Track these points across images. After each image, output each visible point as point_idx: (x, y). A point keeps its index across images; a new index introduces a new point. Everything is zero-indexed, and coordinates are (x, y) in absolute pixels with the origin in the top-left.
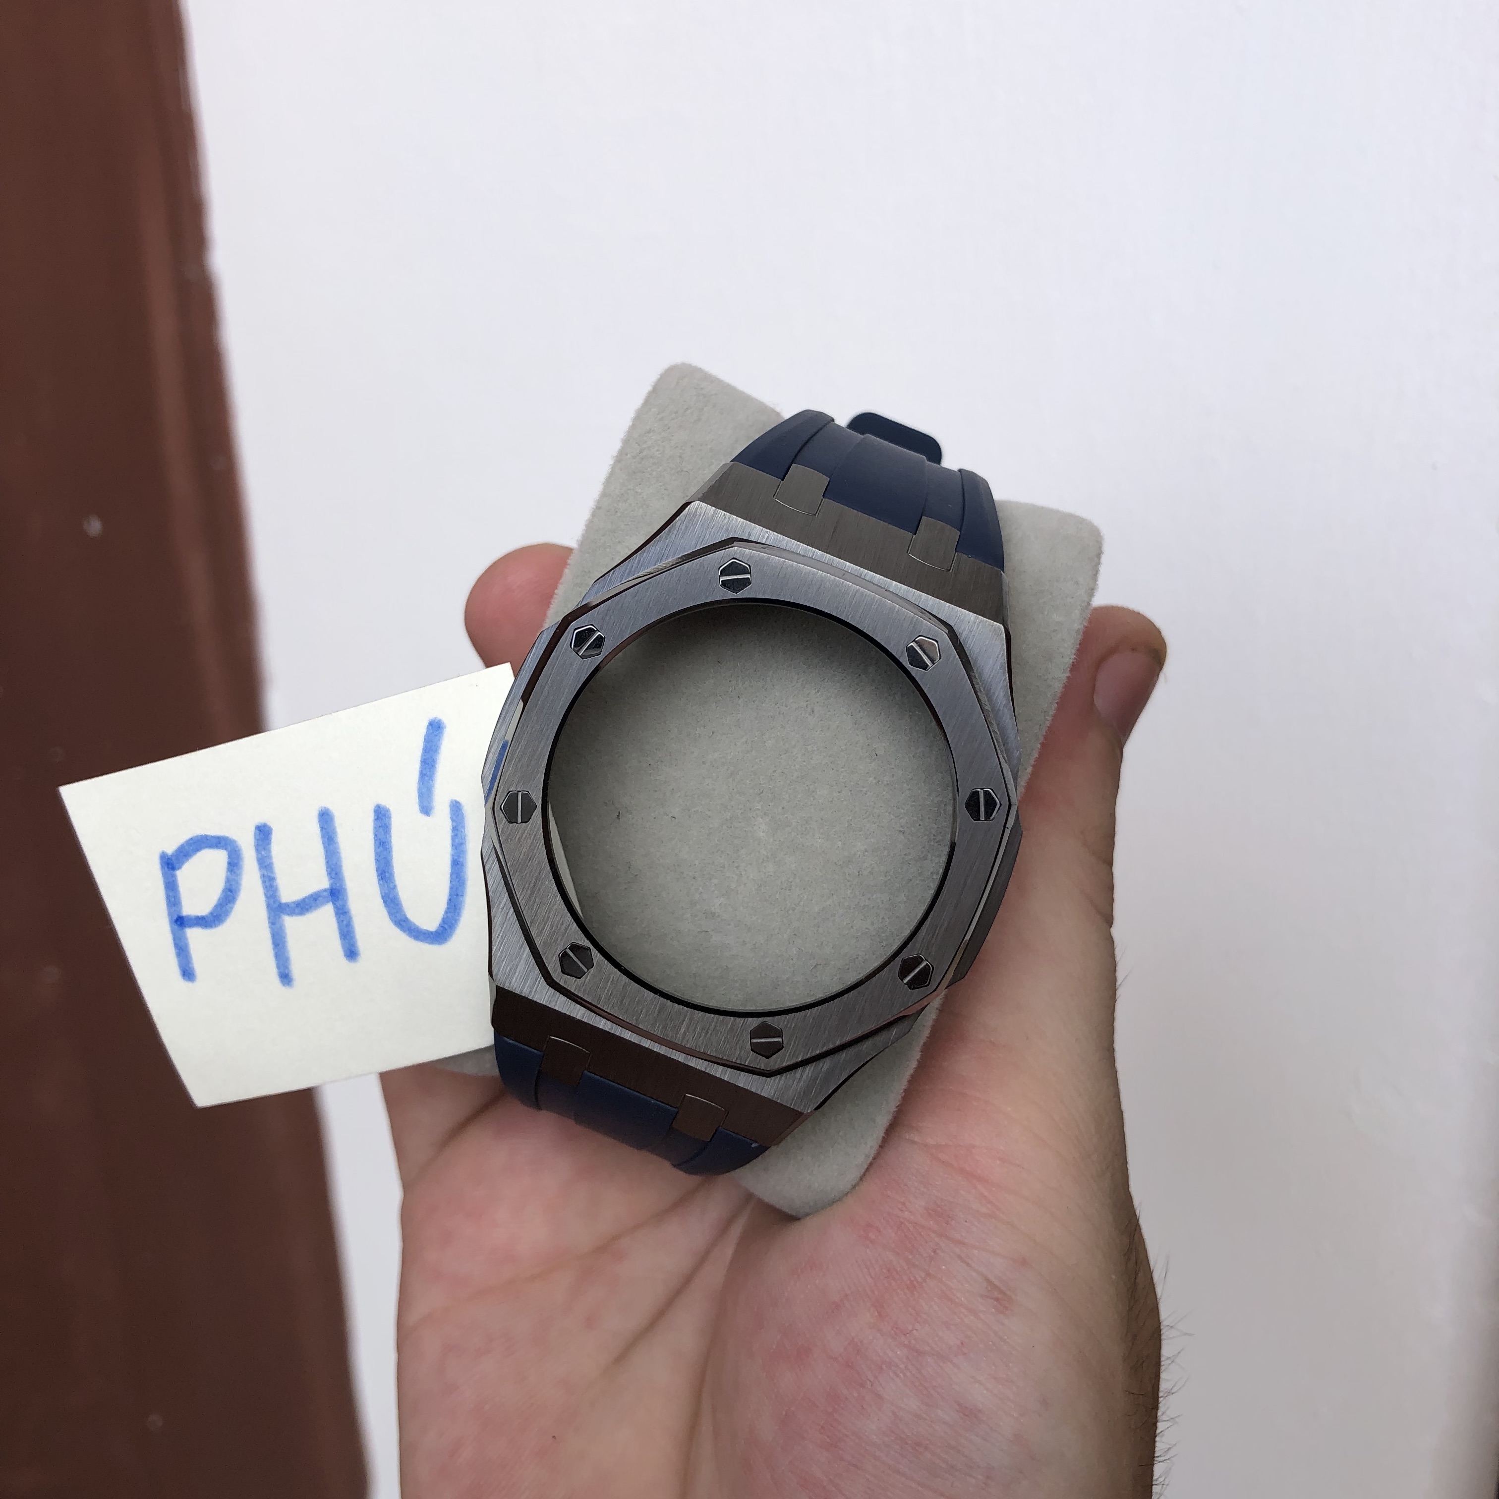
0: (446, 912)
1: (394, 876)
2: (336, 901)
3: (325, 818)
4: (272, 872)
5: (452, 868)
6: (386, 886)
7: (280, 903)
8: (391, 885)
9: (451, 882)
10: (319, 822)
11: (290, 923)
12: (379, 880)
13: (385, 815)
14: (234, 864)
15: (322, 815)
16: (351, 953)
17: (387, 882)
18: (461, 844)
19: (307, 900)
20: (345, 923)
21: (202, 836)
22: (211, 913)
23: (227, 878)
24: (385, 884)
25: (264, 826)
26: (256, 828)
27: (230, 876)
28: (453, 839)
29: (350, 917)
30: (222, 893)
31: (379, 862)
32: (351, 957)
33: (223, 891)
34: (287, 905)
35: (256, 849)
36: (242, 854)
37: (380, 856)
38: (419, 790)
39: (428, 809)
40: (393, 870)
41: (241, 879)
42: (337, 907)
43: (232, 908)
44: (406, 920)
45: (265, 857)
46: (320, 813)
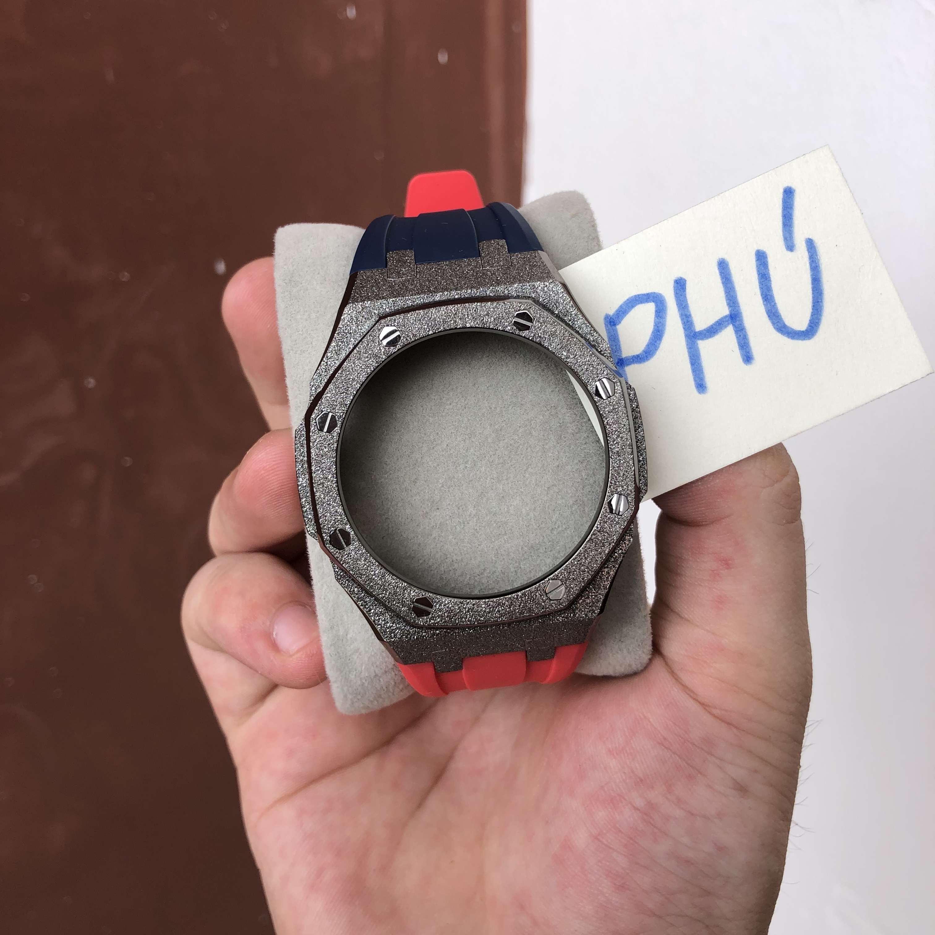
0: (812, 316)
1: (773, 297)
2: (734, 322)
3: (723, 266)
4: (688, 311)
5: (813, 284)
6: (769, 305)
7: (695, 332)
8: (773, 304)
9: (813, 293)
10: (718, 269)
11: (703, 345)
12: (764, 302)
13: (763, 256)
14: (660, 312)
15: (720, 264)
16: (748, 358)
17: (769, 302)
18: (817, 266)
19: (714, 326)
20: (742, 336)
21: (635, 296)
22: (644, 351)
23: (655, 322)
24: (768, 303)
25: (680, 279)
26: (675, 282)
27: (657, 320)
28: (811, 265)
29: (745, 331)
30: (651, 335)
31: (763, 289)
32: (748, 361)
33: (652, 333)
34: (700, 333)
35: (676, 297)
36: (666, 302)
37: (762, 285)
38: (784, 235)
39: (791, 247)
40: (772, 293)
41: (665, 321)
42: (736, 327)
43: (660, 344)
44: (785, 326)
45: (682, 301)
46: (718, 263)
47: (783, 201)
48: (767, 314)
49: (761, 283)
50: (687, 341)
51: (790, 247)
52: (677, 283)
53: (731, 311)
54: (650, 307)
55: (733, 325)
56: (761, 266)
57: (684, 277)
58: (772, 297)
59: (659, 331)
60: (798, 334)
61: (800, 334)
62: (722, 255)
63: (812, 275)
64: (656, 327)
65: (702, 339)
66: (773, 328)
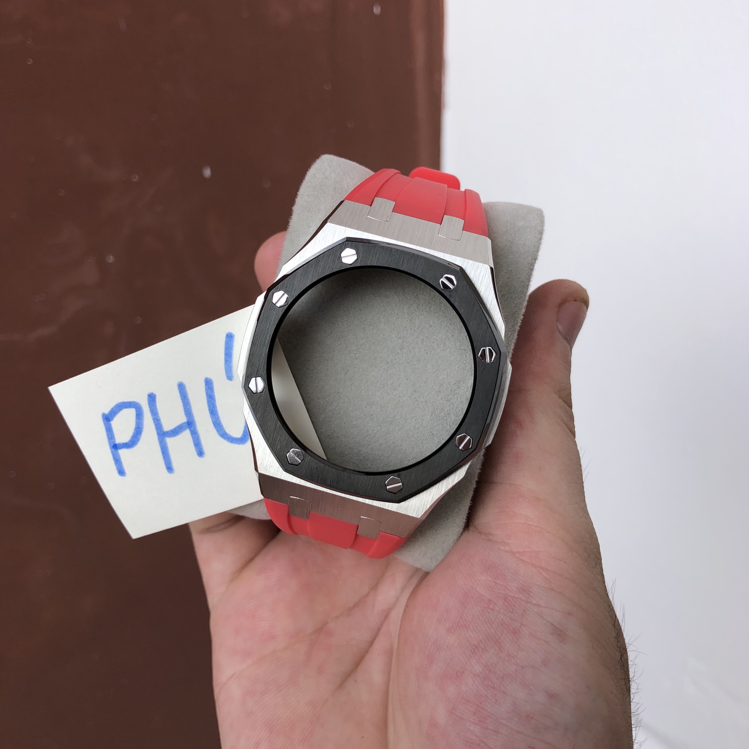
1: (218, 412)
4: (158, 417)
7: (164, 432)
8: (217, 417)
10: (178, 389)
11: (169, 441)
12: (211, 415)
13: (210, 383)
14: (139, 415)
15: (180, 386)
16: (201, 453)
19: (176, 429)
20: (196, 438)
21: (122, 403)
22: (130, 441)
23: (136, 423)
24: (214, 417)
25: (152, 394)
26: (148, 396)
27: (138, 421)
29: (198, 435)
31: (210, 406)
32: (201, 455)
33: (135, 429)
34: (167, 432)
35: (149, 406)
36: (143, 409)
37: (210, 403)
38: (225, 369)
39: (230, 377)
40: (217, 409)
41: (143, 422)
42: (192, 431)
43: (140, 437)
44: (226, 433)
45: (154, 409)
46: (178, 385)
47: (225, 343)
48: (213, 423)
49: (208, 402)
50: (159, 438)
52: (150, 397)
53: (188, 420)
54: (132, 412)
55: (189, 429)
56: (209, 389)
57: (154, 393)
58: (216, 412)
59: (139, 429)
60: (235, 439)
61: (237, 440)
62: (181, 380)
64: (137, 426)
65: (169, 437)
66: (218, 434)
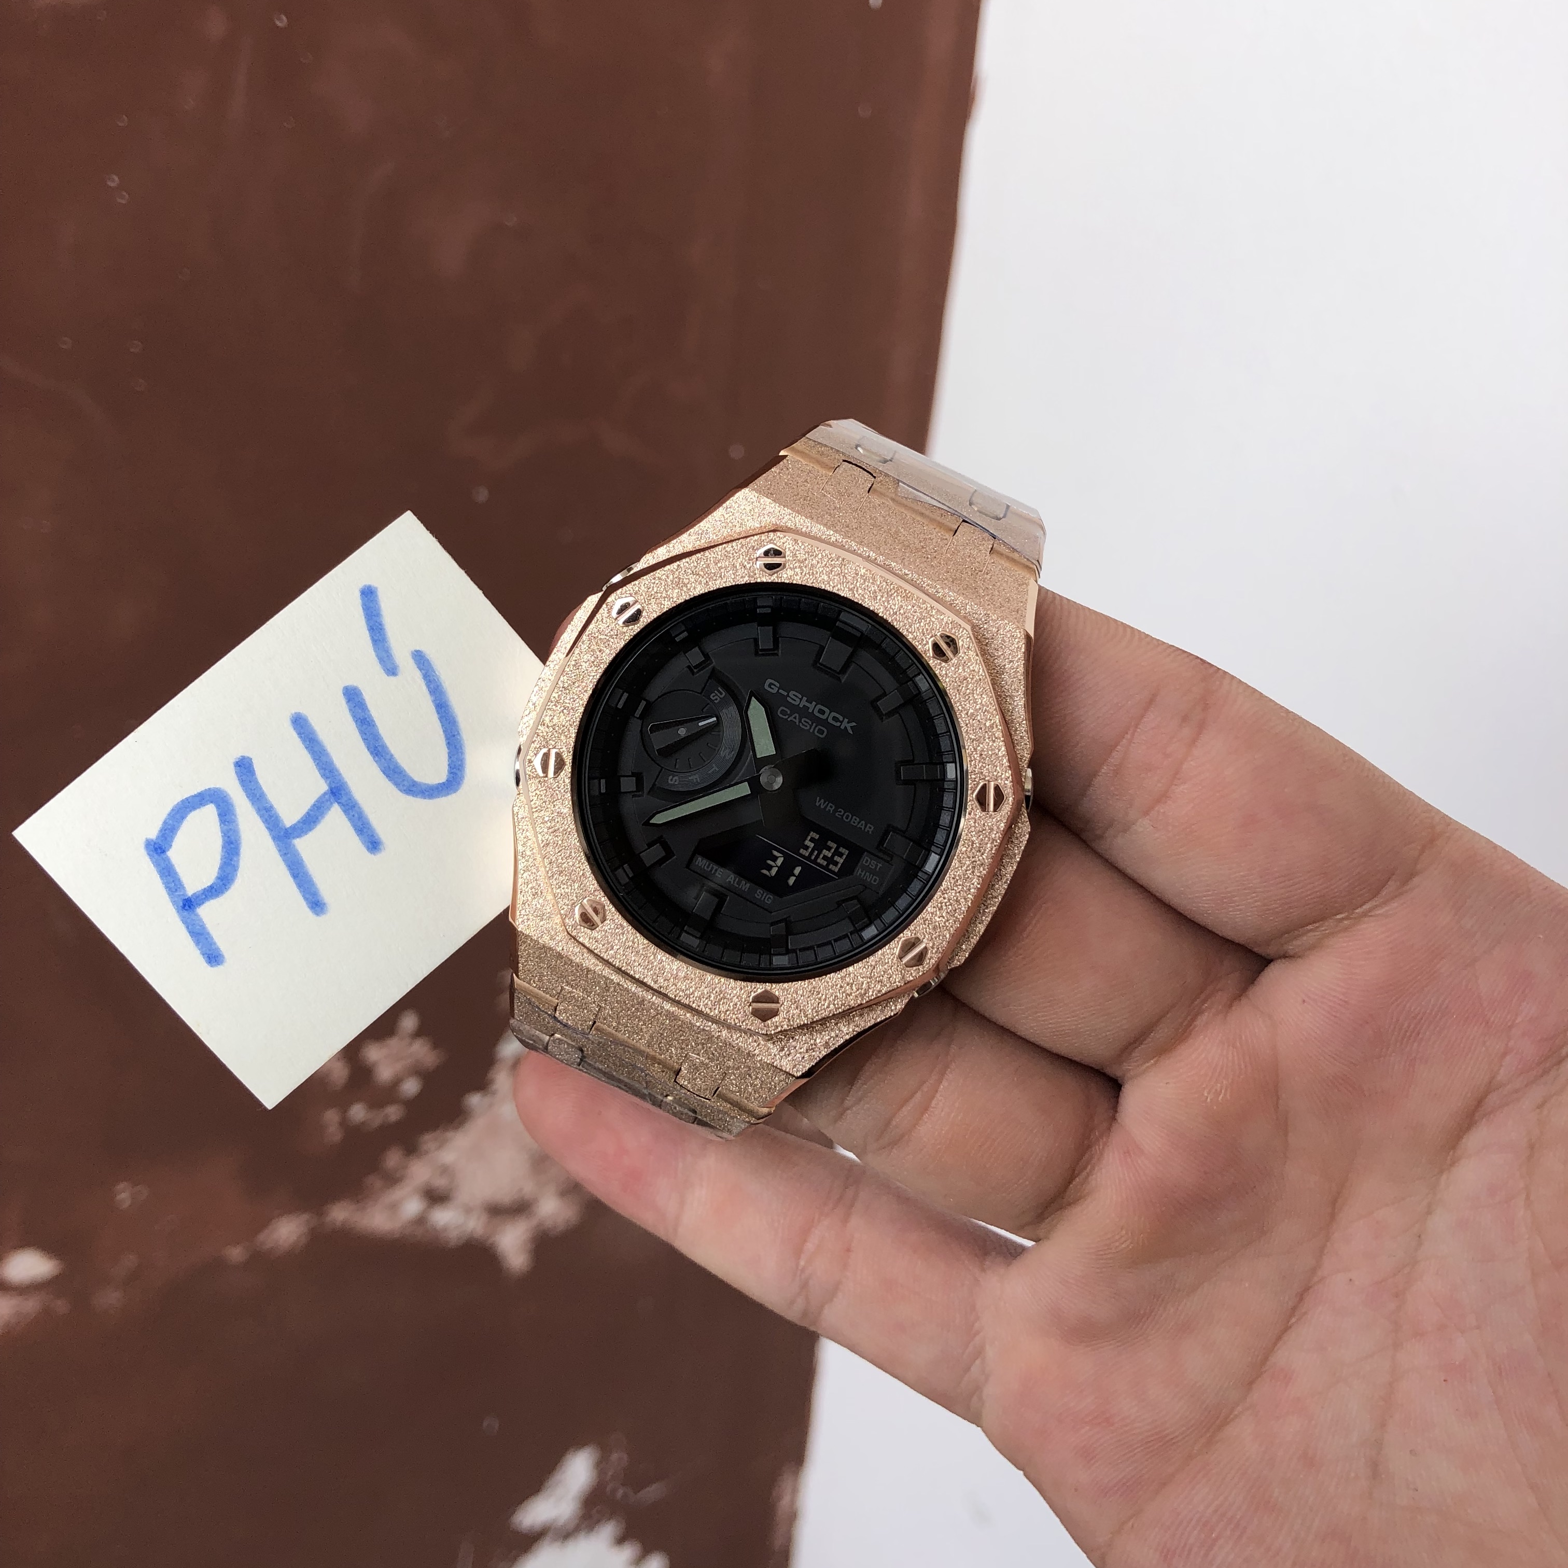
0: (450, 757)
1: (386, 747)
2: (339, 799)
3: (300, 723)
4: (267, 801)
5: (438, 713)
6: (383, 760)
8: (388, 757)
9: (442, 726)
10: (294, 729)
12: (374, 758)
13: (355, 694)
14: (226, 814)
15: (295, 722)
17: (382, 756)
18: (438, 686)
20: (356, 815)
21: (183, 801)
22: (218, 878)
23: (222, 832)
24: (381, 758)
25: (242, 760)
26: (235, 766)
27: (225, 828)
28: (428, 686)
29: (359, 808)
30: (222, 851)
31: (367, 739)
32: (375, 848)
33: (223, 847)
34: (294, 827)
35: (243, 786)
36: (231, 798)
37: (365, 734)
38: (377, 656)
39: (393, 669)
40: (384, 742)
41: (237, 825)
42: (343, 805)
43: (238, 861)
44: (414, 784)
45: (254, 789)
46: (292, 721)
47: (363, 609)
48: (384, 773)
50: (278, 846)
51: (391, 670)
52: (239, 766)
53: (329, 785)
54: (209, 812)
55: (338, 803)
56: (357, 707)
57: (246, 755)
58: (384, 747)
59: (232, 843)
60: (437, 788)
61: (441, 789)
62: (294, 708)
63: (434, 701)
64: (226, 838)
65: (299, 836)
66: (399, 792)
